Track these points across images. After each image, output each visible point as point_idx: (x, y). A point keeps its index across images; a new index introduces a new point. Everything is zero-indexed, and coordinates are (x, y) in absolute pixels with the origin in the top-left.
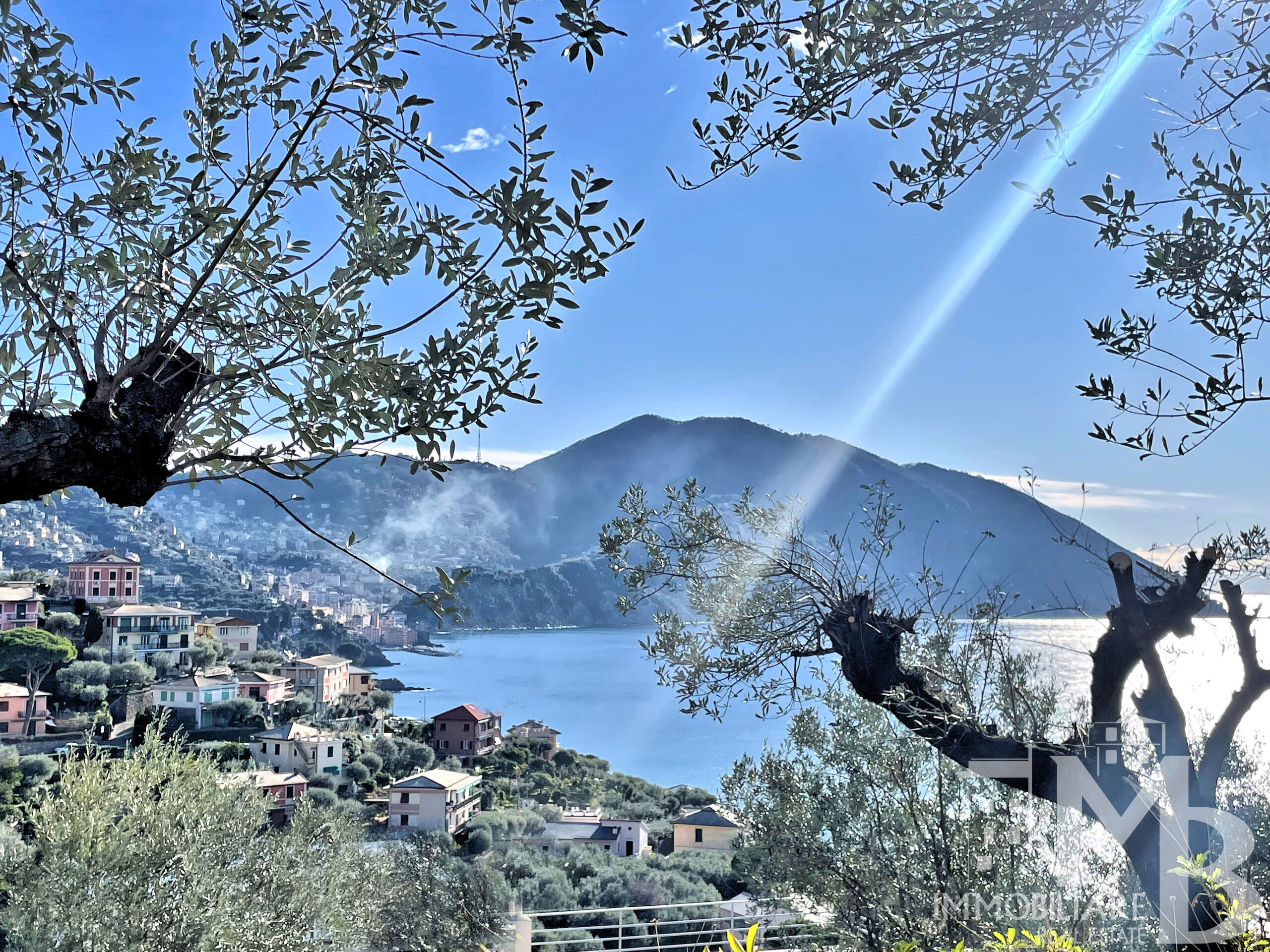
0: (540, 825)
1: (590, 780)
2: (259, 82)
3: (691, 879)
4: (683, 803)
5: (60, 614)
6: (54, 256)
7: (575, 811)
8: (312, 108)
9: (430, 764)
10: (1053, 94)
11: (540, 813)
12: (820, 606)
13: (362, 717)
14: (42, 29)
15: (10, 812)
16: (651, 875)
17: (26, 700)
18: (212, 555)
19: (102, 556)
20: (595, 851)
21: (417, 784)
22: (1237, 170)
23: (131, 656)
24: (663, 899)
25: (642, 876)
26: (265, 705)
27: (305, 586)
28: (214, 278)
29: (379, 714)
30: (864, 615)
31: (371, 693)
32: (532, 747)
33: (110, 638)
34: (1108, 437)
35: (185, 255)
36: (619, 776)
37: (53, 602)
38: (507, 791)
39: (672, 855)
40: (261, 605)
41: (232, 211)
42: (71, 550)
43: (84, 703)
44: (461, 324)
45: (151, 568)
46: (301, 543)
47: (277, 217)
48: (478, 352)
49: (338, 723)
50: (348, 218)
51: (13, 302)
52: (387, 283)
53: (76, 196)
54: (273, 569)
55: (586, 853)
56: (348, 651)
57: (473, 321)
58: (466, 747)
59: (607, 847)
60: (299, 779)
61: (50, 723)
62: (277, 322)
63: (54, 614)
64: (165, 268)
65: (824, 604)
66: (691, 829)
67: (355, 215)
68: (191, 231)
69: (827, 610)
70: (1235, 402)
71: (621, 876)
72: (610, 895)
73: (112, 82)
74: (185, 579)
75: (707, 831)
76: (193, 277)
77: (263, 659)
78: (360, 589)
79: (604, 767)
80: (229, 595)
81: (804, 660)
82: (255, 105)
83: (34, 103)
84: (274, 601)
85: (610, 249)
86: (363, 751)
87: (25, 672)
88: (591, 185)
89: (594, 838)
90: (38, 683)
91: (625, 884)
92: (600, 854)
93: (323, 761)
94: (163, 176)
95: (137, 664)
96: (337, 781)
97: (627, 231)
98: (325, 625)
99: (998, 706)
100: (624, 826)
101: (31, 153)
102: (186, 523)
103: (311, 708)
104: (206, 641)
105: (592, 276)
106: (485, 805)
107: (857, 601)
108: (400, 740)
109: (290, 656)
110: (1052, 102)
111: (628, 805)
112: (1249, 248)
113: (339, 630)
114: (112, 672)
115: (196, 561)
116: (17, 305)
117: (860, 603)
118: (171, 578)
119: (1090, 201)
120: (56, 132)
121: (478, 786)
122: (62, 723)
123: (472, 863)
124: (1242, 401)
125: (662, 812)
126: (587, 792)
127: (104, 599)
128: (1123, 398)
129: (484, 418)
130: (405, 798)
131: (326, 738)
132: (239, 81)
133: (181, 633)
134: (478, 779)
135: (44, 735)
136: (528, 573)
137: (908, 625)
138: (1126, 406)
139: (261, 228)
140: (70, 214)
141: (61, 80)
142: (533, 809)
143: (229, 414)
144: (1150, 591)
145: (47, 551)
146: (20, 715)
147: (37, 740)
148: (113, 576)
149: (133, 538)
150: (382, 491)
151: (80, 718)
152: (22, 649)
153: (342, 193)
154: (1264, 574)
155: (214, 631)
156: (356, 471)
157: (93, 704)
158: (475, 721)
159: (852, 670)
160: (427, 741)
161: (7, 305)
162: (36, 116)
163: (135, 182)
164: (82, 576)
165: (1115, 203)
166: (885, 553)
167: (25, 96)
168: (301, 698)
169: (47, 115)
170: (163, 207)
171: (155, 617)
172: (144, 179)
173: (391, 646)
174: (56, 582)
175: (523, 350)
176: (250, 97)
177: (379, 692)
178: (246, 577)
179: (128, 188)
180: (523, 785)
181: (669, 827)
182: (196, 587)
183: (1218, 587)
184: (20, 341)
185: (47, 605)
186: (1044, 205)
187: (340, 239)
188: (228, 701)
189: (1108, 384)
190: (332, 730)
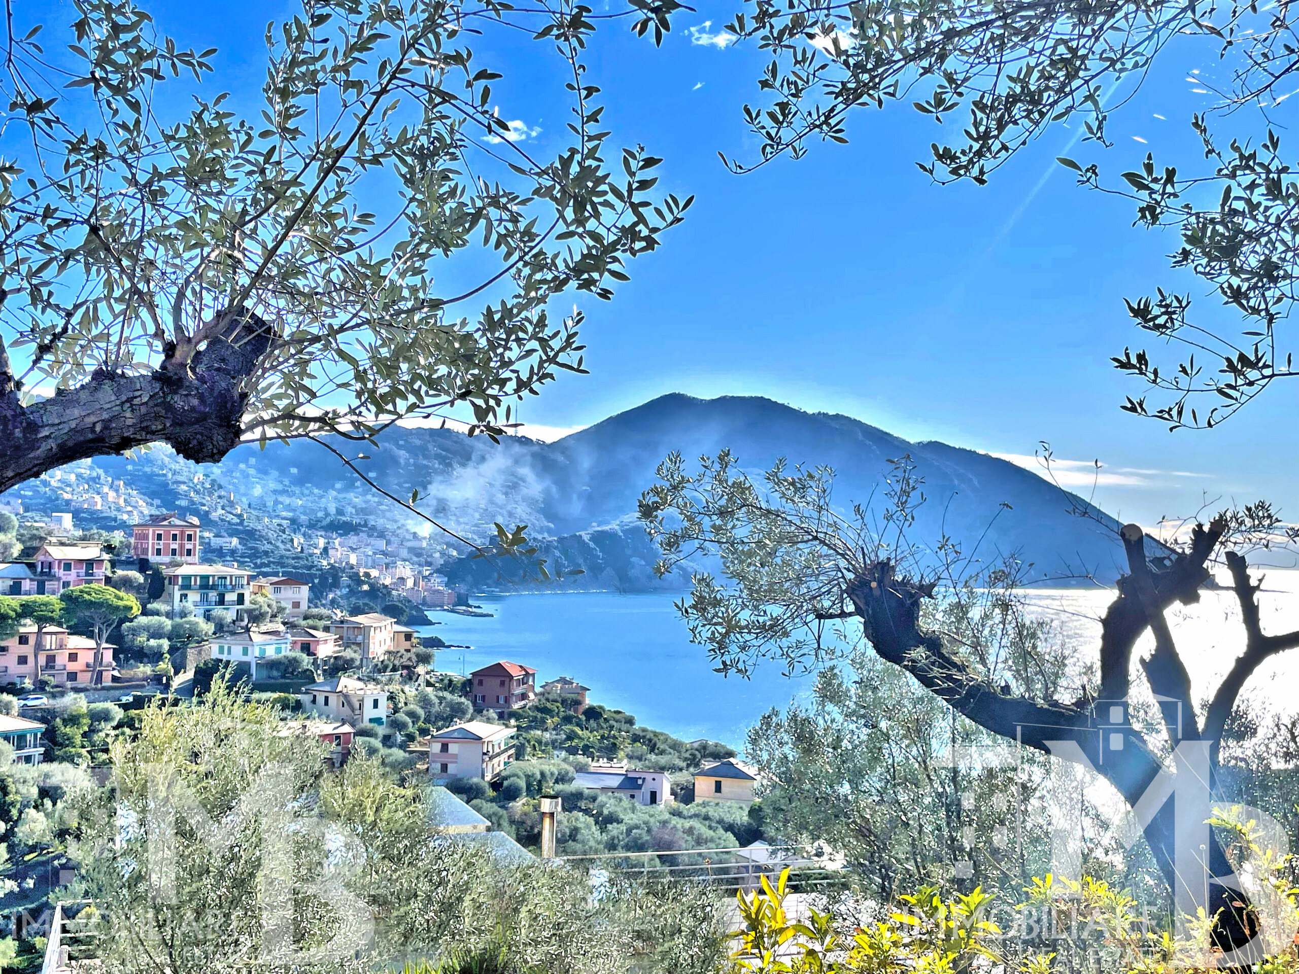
0: (570, 774)
1: (617, 734)
2: (328, 62)
3: (710, 828)
4: (704, 756)
5: (125, 573)
6: (133, 225)
7: (603, 762)
8: (378, 88)
9: (469, 716)
10: (1093, 77)
11: (570, 764)
12: (845, 571)
13: (405, 672)
14: (122, 6)
15: (80, 756)
16: (673, 822)
17: (92, 652)
18: (266, 520)
19: (165, 519)
20: (621, 800)
21: (456, 735)
22: (1275, 149)
23: (191, 613)
24: (684, 846)
25: (664, 823)
26: (315, 660)
27: (353, 550)
28: (285, 248)
29: (421, 669)
30: (886, 582)
31: (414, 650)
32: (564, 702)
33: (171, 596)
34: (1139, 410)
35: (256, 227)
36: (644, 730)
37: (119, 561)
38: (540, 743)
39: (694, 804)
40: (312, 567)
41: (302, 184)
42: (135, 513)
43: (146, 655)
44: (516, 297)
45: (210, 531)
46: (349, 510)
47: (345, 193)
48: (531, 323)
49: (383, 678)
50: (410, 193)
51: (94, 268)
52: (447, 256)
53: (155, 168)
54: (323, 533)
55: (612, 801)
56: (392, 611)
57: (527, 293)
58: (502, 702)
59: (633, 796)
60: (347, 729)
61: (116, 673)
62: (343, 293)
63: (120, 573)
64: (237, 239)
65: (849, 570)
66: (712, 781)
67: (418, 191)
68: (263, 204)
69: (850, 576)
70: (1264, 377)
71: (645, 823)
72: (635, 840)
73: (191, 55)
74: (242, 541)
75: (726, 783)
76: (265, 247)
77: (314, 617)
78: (404, 553)
79: (630, 721)
80: (282, 557)
81: (828, 622)
82: (324, 84)
83: (115, 79)
84: (325, 563)
85: (661, 224)
86: (406, 704)
87: (92, 625)
88: (641, 163)
89: (620, 787)
90: (105, 636)
91: (649, 831)
92: (626, 802)
93: (369, 712)
94: (237, 150)
95: (197, 619)
96: (381, 731)
97: (677, 205)
98: (372, 586)
99: (1010, 669)
100: (649, 777)
101: (112, 127)
102: (242, 489)
103: (358, 663)
104: (260, 599)
105: (642, 250)
106: (519, 756)
107: (879, 567)
108: (440, 694)
109: (339, 614)
110: (1092, 85)
111: (653, 757)
112: (1283, 229)
113: (384, 591)
114: (174, 627)
115: (252, 524)
116: (98, 271)
117: (882, 569)
118: (228, 540)
119: (1132, 178)
120: (135, 106)
121: (512, 737)
122: (126, 673)
123: (506, 809)
124: (1271, 377)
125: (684, 764)
126: (614, 745)
127: (166, 559)
128: (1155, 372)
129: (536, 386)
130: (445, 748)
131: (372, 691)
132: (310, 61)
133: (238, 592)
134: (513, 731)
135: (110, 684)
136: (561, 540)
137: (927, 590)
138: (1158, 380)
139: (329, 203)
140: (150, 183)
141: (141, 56)
142: (565, 760)
143: (297, 378)
144: (1158, 561)
145: (113, 514)
146: (88, 665)
147: (103, 688)
148: (175, 537)
149: (192, 502)
150: (425, 462)
151: (145, 669)
152: (91, 604)
153: (404, 170)
154: (1267, 546)
155: (269, 590)
156: (401, 442)
157: (156, 656)
158: (511, 677)
159: (874, 632)
160: (466, 695)
161: (88, 271)
162: (117, 90)
163: (210, 156)
164: (146, 537)
165: (1156, 180)
166: (907, 523)
167: (106, 72)
168: (348, 654)
169: (127, 89)
170: (236, 180)
171: (214, 576)
172: (217, 152)
173: (432, 606)
174: (121, 542)
175: (570, 323)
176: (320, 76)
177: (421, 649)
178: (298, 540)
179: (204, 162)
180: (554, 737)
181: (690, 778)
182: (251, 548)
183: (1223, 558)
184: (102, 306)
185: (114, 564)
186: (1088, 180)
187: (404, 212)
188: (280, 656)
189: (1141, 358)
190: (378, 683)
